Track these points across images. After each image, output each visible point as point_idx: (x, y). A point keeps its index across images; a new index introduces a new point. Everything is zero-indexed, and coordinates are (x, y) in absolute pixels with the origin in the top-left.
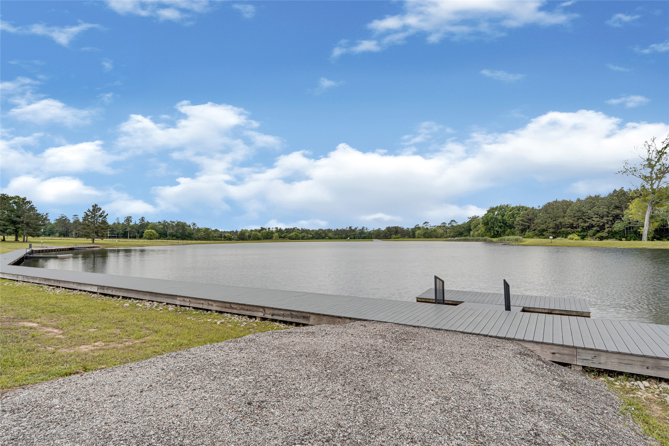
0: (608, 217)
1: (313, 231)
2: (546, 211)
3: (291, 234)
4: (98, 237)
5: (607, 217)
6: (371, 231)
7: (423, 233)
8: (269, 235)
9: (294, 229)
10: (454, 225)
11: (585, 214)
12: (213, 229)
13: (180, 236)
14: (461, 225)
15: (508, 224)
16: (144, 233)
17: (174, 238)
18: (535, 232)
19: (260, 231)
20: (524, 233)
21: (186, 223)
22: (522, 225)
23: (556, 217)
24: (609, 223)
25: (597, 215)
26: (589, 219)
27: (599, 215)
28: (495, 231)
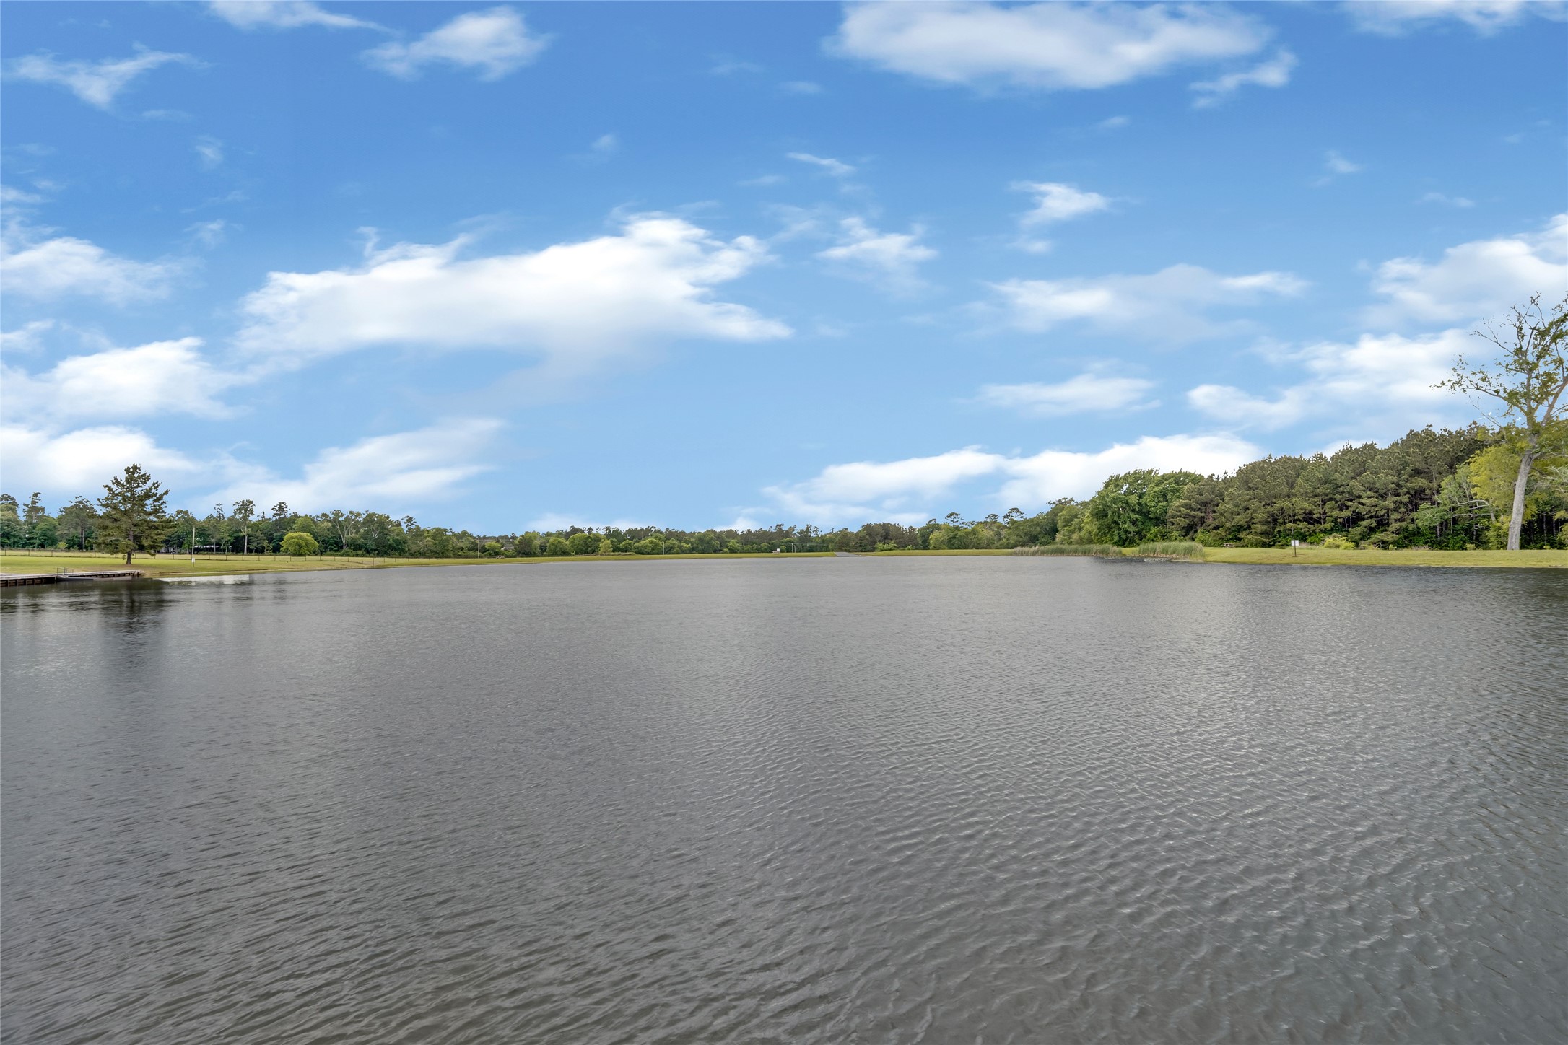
0: (1398, 495)
1: (692, 534)
2: (1247, 482)
3: (642, 542)
4: (142, 548)
5: (1396, 496)
6: (826, 535)
7: (946, 537)
8: (589, 544)
9: (648, 530)
10: (1016, 519)
11: (1341, 489)
12: (458, 530)
13: (374, 547)
14: (1032, 520)
15: (1151, 516)
16: (282, 540)
17: (360, 552)
18: (1218, 534)
19: (567, 535)
20: (1190, 535)
21: (388, 517)
22: (1187, 516)
23: (1270, 497)
24: (1400, 510)
25: (1371, 490)
26: (1351, 500)
27: (1377, 492)
28: (1122, 533)
